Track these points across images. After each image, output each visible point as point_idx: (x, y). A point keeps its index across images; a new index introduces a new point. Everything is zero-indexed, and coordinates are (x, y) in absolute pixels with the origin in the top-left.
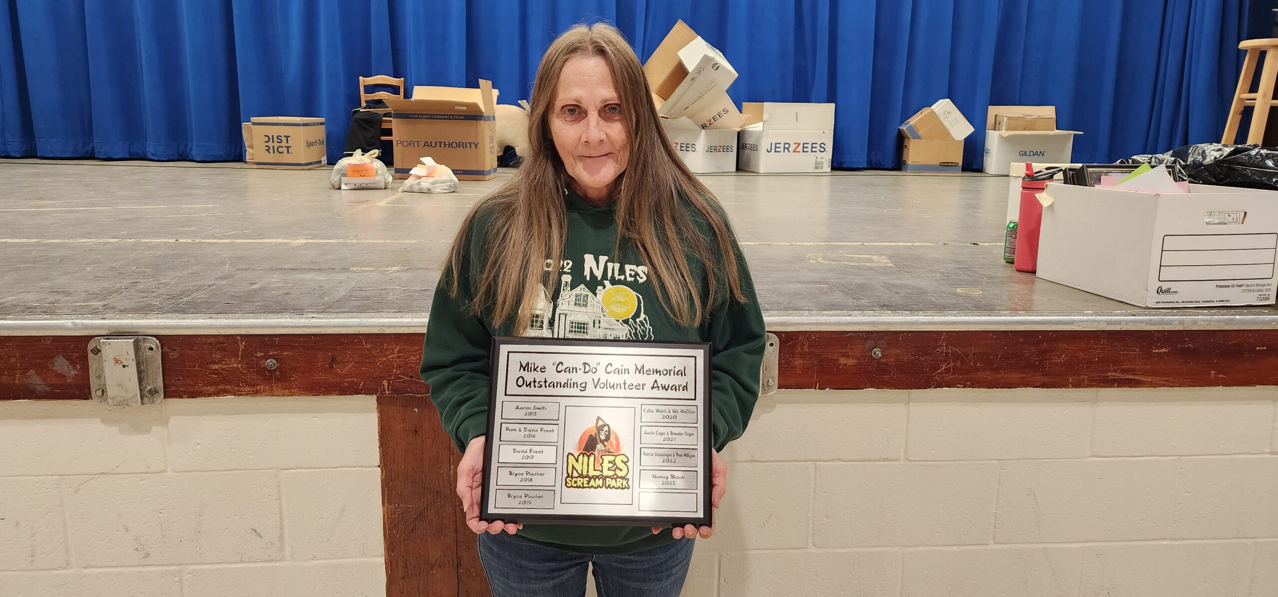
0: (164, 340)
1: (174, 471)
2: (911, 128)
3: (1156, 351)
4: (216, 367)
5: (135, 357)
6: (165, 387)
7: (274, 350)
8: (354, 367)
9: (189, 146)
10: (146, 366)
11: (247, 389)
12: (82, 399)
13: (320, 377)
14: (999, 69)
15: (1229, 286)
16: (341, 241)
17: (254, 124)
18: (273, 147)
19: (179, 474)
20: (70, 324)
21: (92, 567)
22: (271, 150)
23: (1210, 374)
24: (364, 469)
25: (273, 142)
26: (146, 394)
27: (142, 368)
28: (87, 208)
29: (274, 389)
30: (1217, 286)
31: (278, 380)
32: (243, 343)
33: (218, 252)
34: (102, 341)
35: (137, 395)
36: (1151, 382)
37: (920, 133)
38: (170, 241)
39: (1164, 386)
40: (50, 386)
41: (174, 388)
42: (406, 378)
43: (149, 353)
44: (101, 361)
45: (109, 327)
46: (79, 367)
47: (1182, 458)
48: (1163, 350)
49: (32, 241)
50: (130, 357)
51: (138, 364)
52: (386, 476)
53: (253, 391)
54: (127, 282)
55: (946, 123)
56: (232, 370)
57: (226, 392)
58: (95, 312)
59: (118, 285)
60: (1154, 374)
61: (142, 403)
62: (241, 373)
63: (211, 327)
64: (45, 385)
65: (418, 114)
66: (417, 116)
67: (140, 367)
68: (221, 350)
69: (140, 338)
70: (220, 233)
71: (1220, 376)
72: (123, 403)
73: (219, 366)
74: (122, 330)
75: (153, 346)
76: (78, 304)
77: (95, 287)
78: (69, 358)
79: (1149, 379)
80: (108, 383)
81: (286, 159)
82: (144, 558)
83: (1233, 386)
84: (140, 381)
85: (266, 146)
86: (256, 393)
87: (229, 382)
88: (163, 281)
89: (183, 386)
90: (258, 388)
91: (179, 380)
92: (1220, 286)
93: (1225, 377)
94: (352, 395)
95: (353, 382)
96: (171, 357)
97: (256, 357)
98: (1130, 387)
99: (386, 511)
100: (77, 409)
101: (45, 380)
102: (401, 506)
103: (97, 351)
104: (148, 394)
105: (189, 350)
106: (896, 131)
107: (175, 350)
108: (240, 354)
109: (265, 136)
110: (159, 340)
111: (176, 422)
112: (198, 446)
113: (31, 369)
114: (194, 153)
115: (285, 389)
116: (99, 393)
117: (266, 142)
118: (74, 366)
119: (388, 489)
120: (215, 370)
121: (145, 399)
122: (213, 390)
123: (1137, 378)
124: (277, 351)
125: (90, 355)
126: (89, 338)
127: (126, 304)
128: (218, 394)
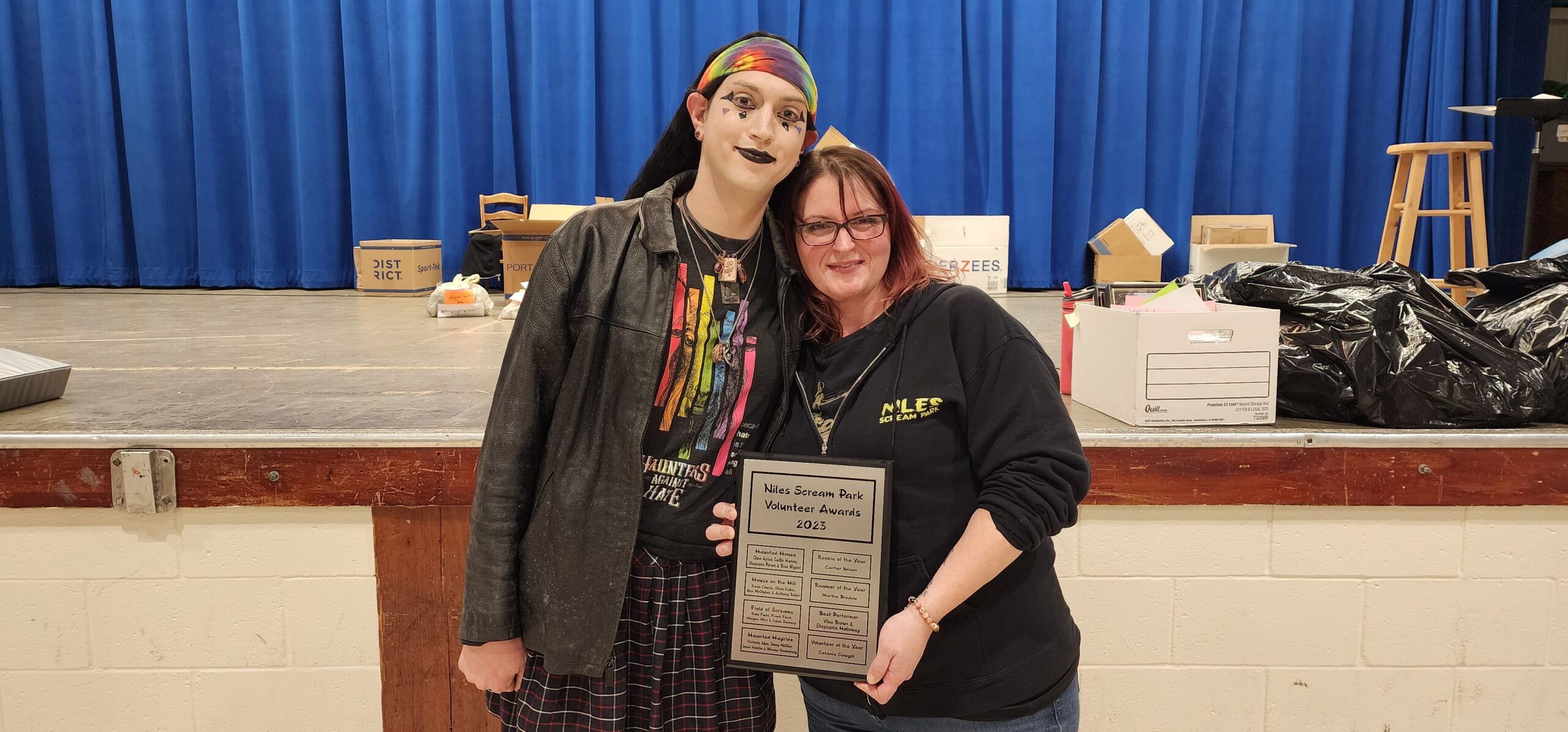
0: (179, 454)
1: (186, 577)
2: (1098, 243)
3: (1134, 468)
4: (224, 478)
5: (151, 468)
6: (178, 496)
7: (276, 463)
8: (349, 479)
9: (299, 272)
10: (162, 477)
11: (252, 499)
12: (105, 507)
13: (318, 488)
14: (1204, 174)
15: (1221, 405)
16: (396, 367)
17: (363, 248)
18: (383, 272)
19: (192, 580)
20: (95, 438)
21: (112, 668)
22: (380, 276)
23: (1192, 492)
24: (361, 578)
25: (383, 267)
26: (160, 503)
27: (158, 478)
28: (166, 339)
29: (276, 500)
30: (1208, 404)
31: (280, 491)
32: (249, 456)
33: (268, 378)
34: (122, 453)
35: (152, 503)
36: (1132, 499)
37: (1109, 248)
38: (229, 368)
39: (1145, 503)
40: (76, 494)
41: (186, 498)
42: (398, 490)
43: (164, 464)
44: (121, 473)
45: (130, 441)
46: (102, 477)
47: (1176, 579)
48: (1141, 467)
49: (97, 369)
50: (146, 469)
51: (154, 475)
52: (380, 584)
53: (257, 501)
54: (165, 404)
55: (1139, 236)
56: (238, 481)
57: (233, 502)
58: (122, 428)
59: (156, 407)
60: (1133, 491)
61: (157, 512)
62: (247, 484)
63: (219, 441)
64: (73, 494)
65: (530, 236)
66: (528, 238)
67: (155, 477)
68: (228, 462)
69: (157, 450)
70: (281, 361)
71: (1203, 494)
72: (140, 511)
73: (228, 477)
74: (140, 444)
75: (168, 459)
76: (111, 422)
77: (134, 409)
78: (94, 469)
79: (1129, 496)
80: (127, 492)
81: (396, 285)
82: (159, 660)
83: (1218, 504)
84: (156, 490)
85: (375, 272)
86: (260, 503)
87: (236, 493)
88: (199, 403)
89: (194, 496)
90: (262, 498)
91: (191, 490)
92: (1212, 405)
93: (1208, 495)
94: (348, 505)
95: (348, 493)
96: (184, 469)
97: (261, 469)
98: (1109, 504)
99: (381, 619)
100: (101, 517)
101: (72, 489)
102: (395, 614)
103: (118, 463)
104: (162, 503)
105: (201, 462)
106: (1085, 246)
107: (188, 462)
108: (246, 466)
109: (375, 261)
110: (174, 453)
111: (189, 529)
112: (209, 554)
113: (61, 479)
114: (304, 281)
115: (286, 500)
116: (119, 501)
117: (375, 267)
118: (99, 477)
119: (383, 599)
120: (223, 481)
121: (160, 508)
122: (220, 500)
123: (1117, 495)
124: (279, 463)
125: (113, 466)
126: (112, 451)
127: (155, 422)
128: (225, 503)
